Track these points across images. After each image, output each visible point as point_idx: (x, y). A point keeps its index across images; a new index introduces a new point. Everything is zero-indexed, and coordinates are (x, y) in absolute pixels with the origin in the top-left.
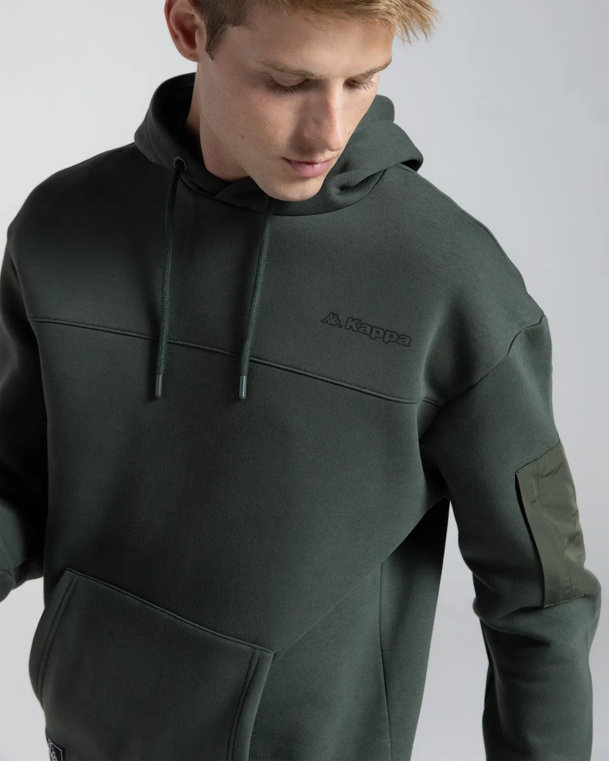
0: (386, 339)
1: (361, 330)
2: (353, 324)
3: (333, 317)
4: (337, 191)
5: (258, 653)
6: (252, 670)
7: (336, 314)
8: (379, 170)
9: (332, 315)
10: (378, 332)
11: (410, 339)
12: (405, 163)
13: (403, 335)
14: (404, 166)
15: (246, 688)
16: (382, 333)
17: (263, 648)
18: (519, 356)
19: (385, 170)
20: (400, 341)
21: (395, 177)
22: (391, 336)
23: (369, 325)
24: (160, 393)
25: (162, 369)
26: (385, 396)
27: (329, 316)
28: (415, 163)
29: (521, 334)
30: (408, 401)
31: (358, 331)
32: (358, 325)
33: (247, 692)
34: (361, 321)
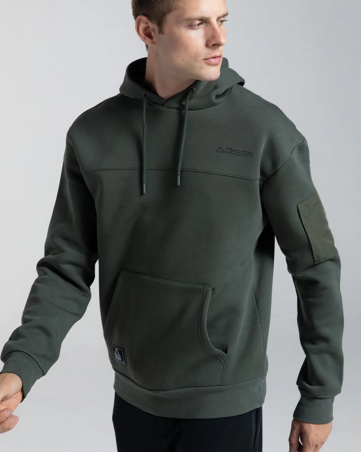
0: (243, 154)
1: (232, 152)
2: (229, 150)
3: (220, 149)
4: (215, 97)
5: (206, 288)
6: (204, 295)
7: (222, 148)
8: (229, 87)
9: (220, 148)
10: (240, 153)
11: (253, 153)
12: (239, 84)
13: (250, 152)
14: (239, 85)
15: (202, 302)
16: (241, 153)
17: (207, 286)
18: (295, 156)
19: (232, 87)
20: (249, 155)
21: (236, 90)
22: (245, 154)
23: (236, 150)
24: (145, 192)
25: (145, 182)
26: (246, 178)
27: (218, 149)
28: (242, 83)
29: (296, 147)
30: (256, 179)
31: (231, 153)
32: (231, 151)
33: (203, 304)
34: (232, 149)
